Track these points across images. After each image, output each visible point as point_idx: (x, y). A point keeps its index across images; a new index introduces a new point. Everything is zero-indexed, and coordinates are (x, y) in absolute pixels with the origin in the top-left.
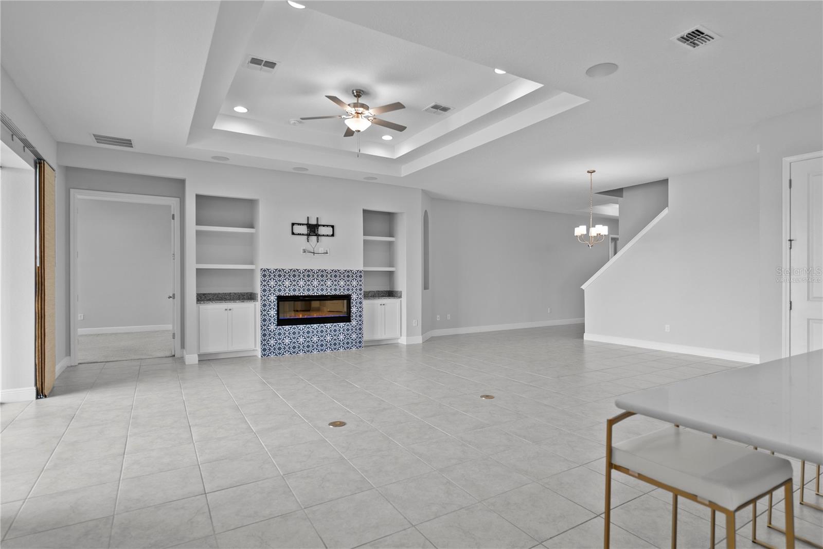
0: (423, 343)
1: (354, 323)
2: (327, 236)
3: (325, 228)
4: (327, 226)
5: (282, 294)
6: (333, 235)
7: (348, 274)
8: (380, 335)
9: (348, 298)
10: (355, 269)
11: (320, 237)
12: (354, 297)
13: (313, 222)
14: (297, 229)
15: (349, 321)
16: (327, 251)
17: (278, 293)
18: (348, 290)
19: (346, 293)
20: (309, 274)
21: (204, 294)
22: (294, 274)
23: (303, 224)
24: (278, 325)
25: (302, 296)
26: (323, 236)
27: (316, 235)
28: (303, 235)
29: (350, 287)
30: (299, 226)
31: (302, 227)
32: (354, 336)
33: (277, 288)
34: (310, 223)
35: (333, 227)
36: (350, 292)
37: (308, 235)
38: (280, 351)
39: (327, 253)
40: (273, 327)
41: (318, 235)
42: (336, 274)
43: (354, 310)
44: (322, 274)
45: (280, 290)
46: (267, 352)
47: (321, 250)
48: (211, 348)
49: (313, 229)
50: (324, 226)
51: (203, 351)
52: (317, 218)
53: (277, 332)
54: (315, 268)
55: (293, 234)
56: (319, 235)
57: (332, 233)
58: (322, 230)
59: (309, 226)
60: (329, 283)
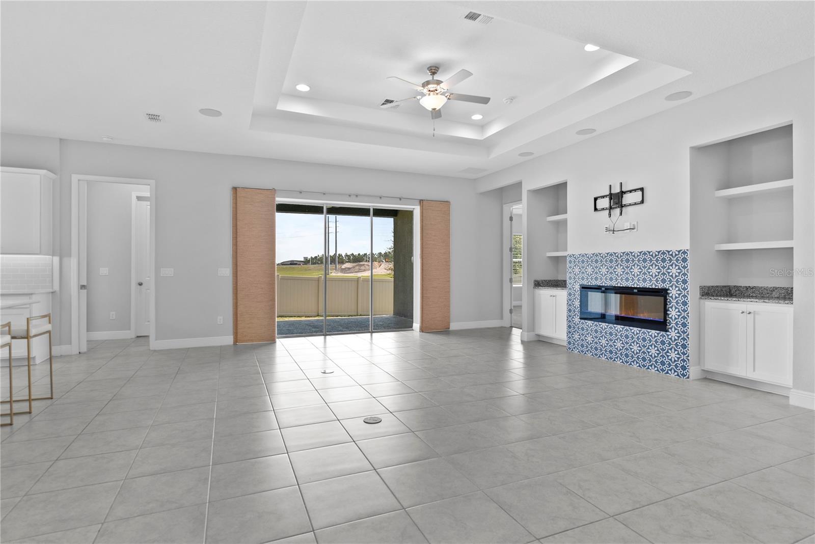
1: (673, 334)
2: (635, 204)
3: (633, 194)
4: (635, 190)
5: (585, 283)
6: (642, 202)
7: (664, 257)
8: (741, 369)
9: (662, 293)
10: (674, 248)
11: (624, 209)
12: (673, 292)
13: (616, 190)
14: (599, 204)
15: (663, 328)
16: (633, 224)
17: (582, 282)
18: (664, 281)
19: (660, 285)
22: (596, 259)
23: (606, 196)
24: (581, 319)
26: (630, 205)
28: (606, 209)
29: (667, 277)
30: (602, 199)
31: (604, 199)
32: (673, 355)
33: (581, 276)
34: (613, 192)
35: (642, 189)
36: (666, 285)
37: (611, 208)
39: (633, 227)
40: (577, 319)
41: (622, 206)
42: (646, 257)
43: (673, 313)
44: (628, 258)
45: (583, 279)
46: (571, 346)
47: (627, 226)
49: (616, 200)
50: (631, 191)
52: (622, 184)
53: (581, 326)
54: (619, 250)
55: (596, 210)
56: (624, 206)
57: (640, 199)
58: (628, 199)
59: (611, 196)
60: (636, 270)
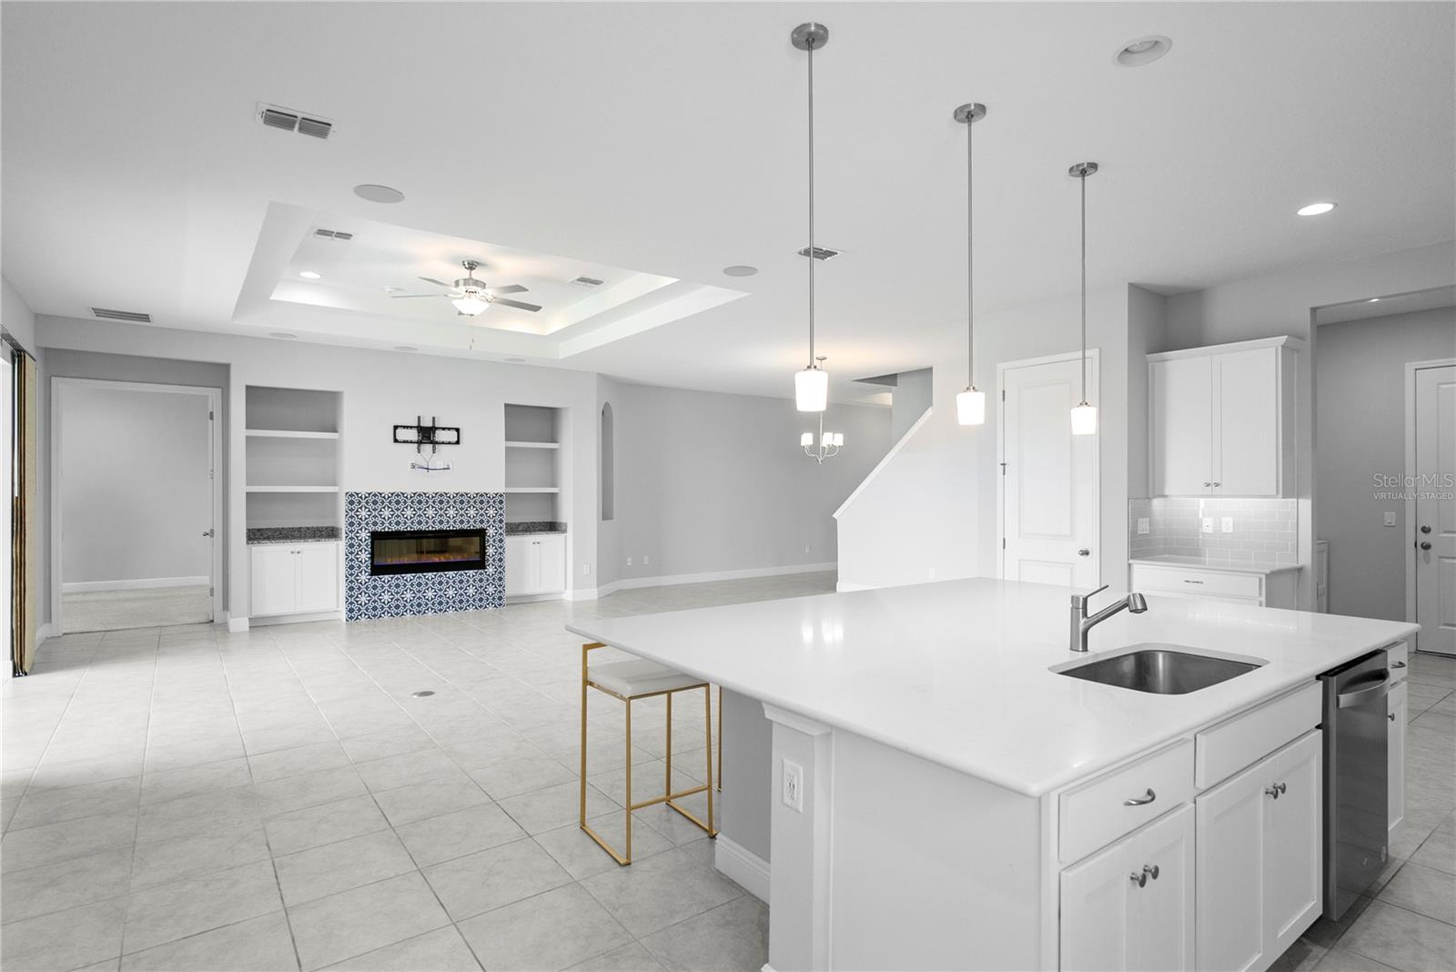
0: (599, 598)
1: (490, 570)
2: (450, 443)
3: (446, 432)
4: (449, 429)
5: (379, 528)
6: (458, 442)
7: (482, 499)
8: (530, 589)
9: (481, 533)
10: (491, 491)
11: (437, 446)
12: (491, 532)
13: (427, 423)
14: (402, 434)
15: (484, 568)
16: (448, 465)
17: (372, 528)
18: (482, 522)
19: (478, 526)
20: (420, 499)
21: (259, 530)
22: (398, 499)
23: (411, 427)
24: (372, 574)
25: (410, 531)
26: (443, 443)
27: (431, 443)
28: (411, 442)
29: (485, 518)
30: (406, 430)
31: (409, 430)
32: (491, 590)
33: (371, 520)
34: (422, 425)
35: (457, 430)
36: (484, 526)
37: (419, 443)
38: (375, 612)
39: (448, 468)
40: (364, 577)
41: (434, 443)
42: (462, 499)
43: (490, 551)
44: (441, 499)
45: (375, 524)
46: (355, 614)
47: (440, 464)
48: (269, 608)
49: (427, 435)
50: (444, 429)
51: (257, 612)
52: (434, 418)
53: (371, 584)
54: (430, 490)
55: (396, 441)
56: (437, 443)
57: (456, 439)
58: (440, 436)
59: (420, 429)
60: (451, 512)
